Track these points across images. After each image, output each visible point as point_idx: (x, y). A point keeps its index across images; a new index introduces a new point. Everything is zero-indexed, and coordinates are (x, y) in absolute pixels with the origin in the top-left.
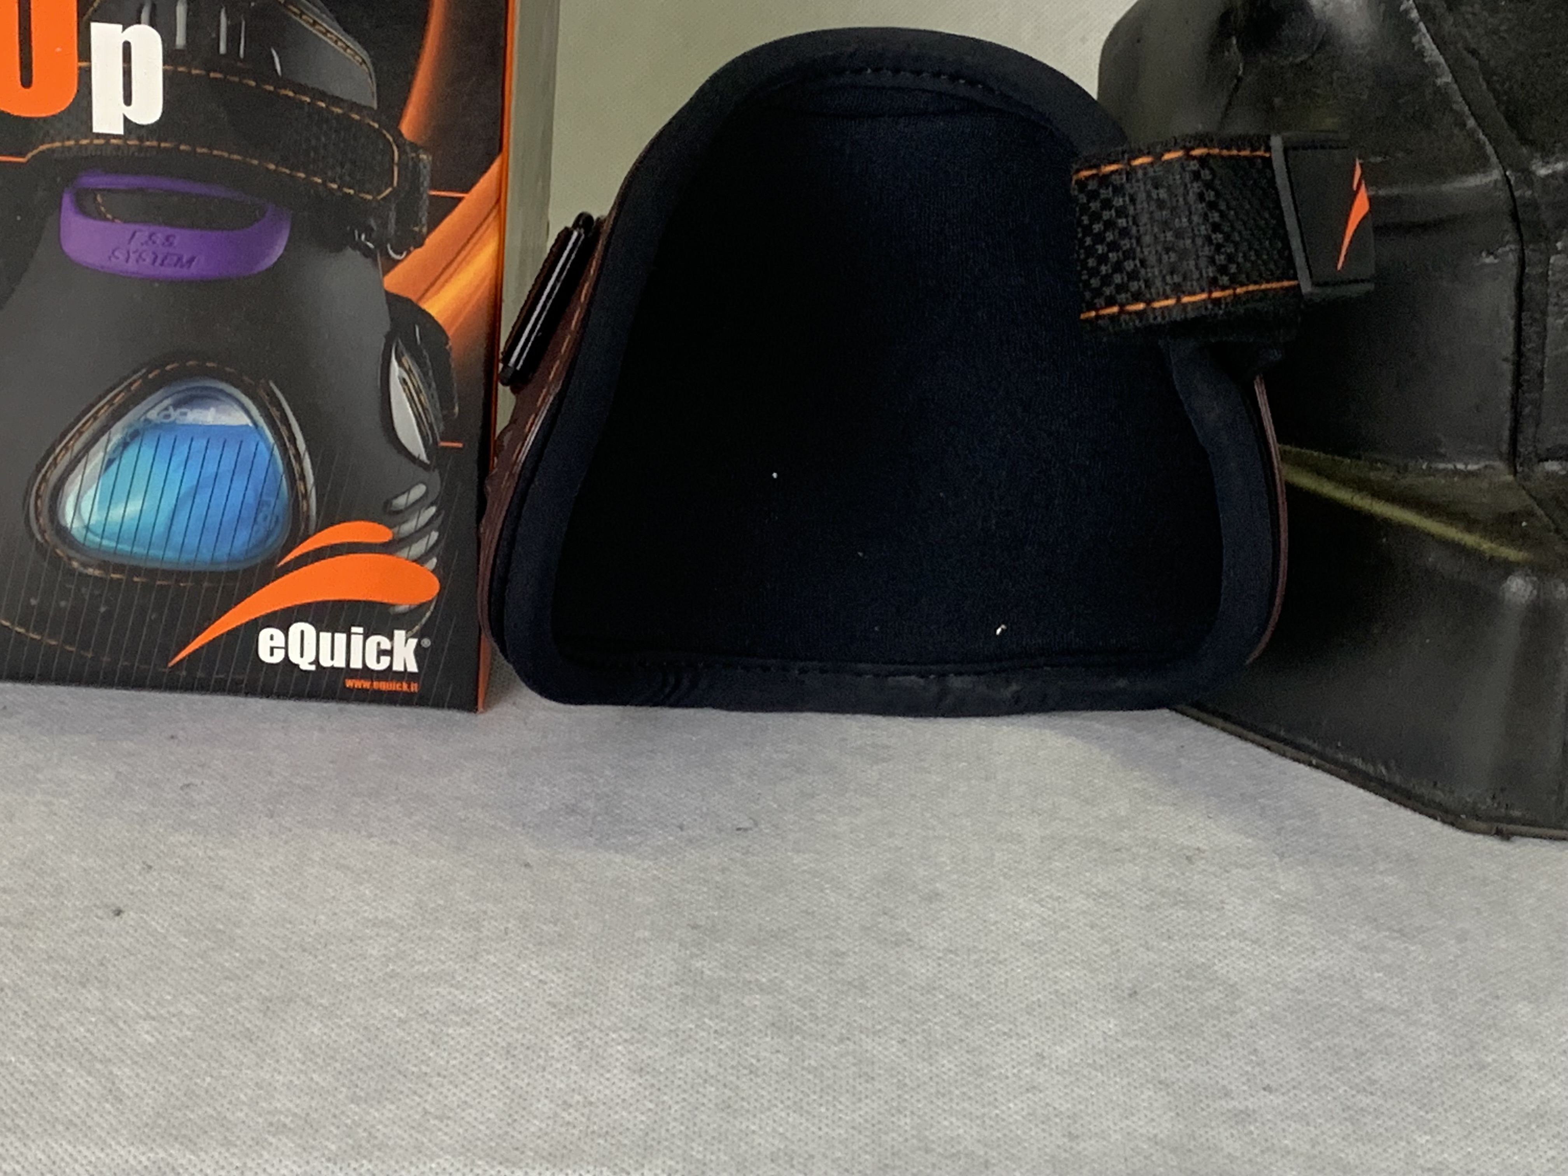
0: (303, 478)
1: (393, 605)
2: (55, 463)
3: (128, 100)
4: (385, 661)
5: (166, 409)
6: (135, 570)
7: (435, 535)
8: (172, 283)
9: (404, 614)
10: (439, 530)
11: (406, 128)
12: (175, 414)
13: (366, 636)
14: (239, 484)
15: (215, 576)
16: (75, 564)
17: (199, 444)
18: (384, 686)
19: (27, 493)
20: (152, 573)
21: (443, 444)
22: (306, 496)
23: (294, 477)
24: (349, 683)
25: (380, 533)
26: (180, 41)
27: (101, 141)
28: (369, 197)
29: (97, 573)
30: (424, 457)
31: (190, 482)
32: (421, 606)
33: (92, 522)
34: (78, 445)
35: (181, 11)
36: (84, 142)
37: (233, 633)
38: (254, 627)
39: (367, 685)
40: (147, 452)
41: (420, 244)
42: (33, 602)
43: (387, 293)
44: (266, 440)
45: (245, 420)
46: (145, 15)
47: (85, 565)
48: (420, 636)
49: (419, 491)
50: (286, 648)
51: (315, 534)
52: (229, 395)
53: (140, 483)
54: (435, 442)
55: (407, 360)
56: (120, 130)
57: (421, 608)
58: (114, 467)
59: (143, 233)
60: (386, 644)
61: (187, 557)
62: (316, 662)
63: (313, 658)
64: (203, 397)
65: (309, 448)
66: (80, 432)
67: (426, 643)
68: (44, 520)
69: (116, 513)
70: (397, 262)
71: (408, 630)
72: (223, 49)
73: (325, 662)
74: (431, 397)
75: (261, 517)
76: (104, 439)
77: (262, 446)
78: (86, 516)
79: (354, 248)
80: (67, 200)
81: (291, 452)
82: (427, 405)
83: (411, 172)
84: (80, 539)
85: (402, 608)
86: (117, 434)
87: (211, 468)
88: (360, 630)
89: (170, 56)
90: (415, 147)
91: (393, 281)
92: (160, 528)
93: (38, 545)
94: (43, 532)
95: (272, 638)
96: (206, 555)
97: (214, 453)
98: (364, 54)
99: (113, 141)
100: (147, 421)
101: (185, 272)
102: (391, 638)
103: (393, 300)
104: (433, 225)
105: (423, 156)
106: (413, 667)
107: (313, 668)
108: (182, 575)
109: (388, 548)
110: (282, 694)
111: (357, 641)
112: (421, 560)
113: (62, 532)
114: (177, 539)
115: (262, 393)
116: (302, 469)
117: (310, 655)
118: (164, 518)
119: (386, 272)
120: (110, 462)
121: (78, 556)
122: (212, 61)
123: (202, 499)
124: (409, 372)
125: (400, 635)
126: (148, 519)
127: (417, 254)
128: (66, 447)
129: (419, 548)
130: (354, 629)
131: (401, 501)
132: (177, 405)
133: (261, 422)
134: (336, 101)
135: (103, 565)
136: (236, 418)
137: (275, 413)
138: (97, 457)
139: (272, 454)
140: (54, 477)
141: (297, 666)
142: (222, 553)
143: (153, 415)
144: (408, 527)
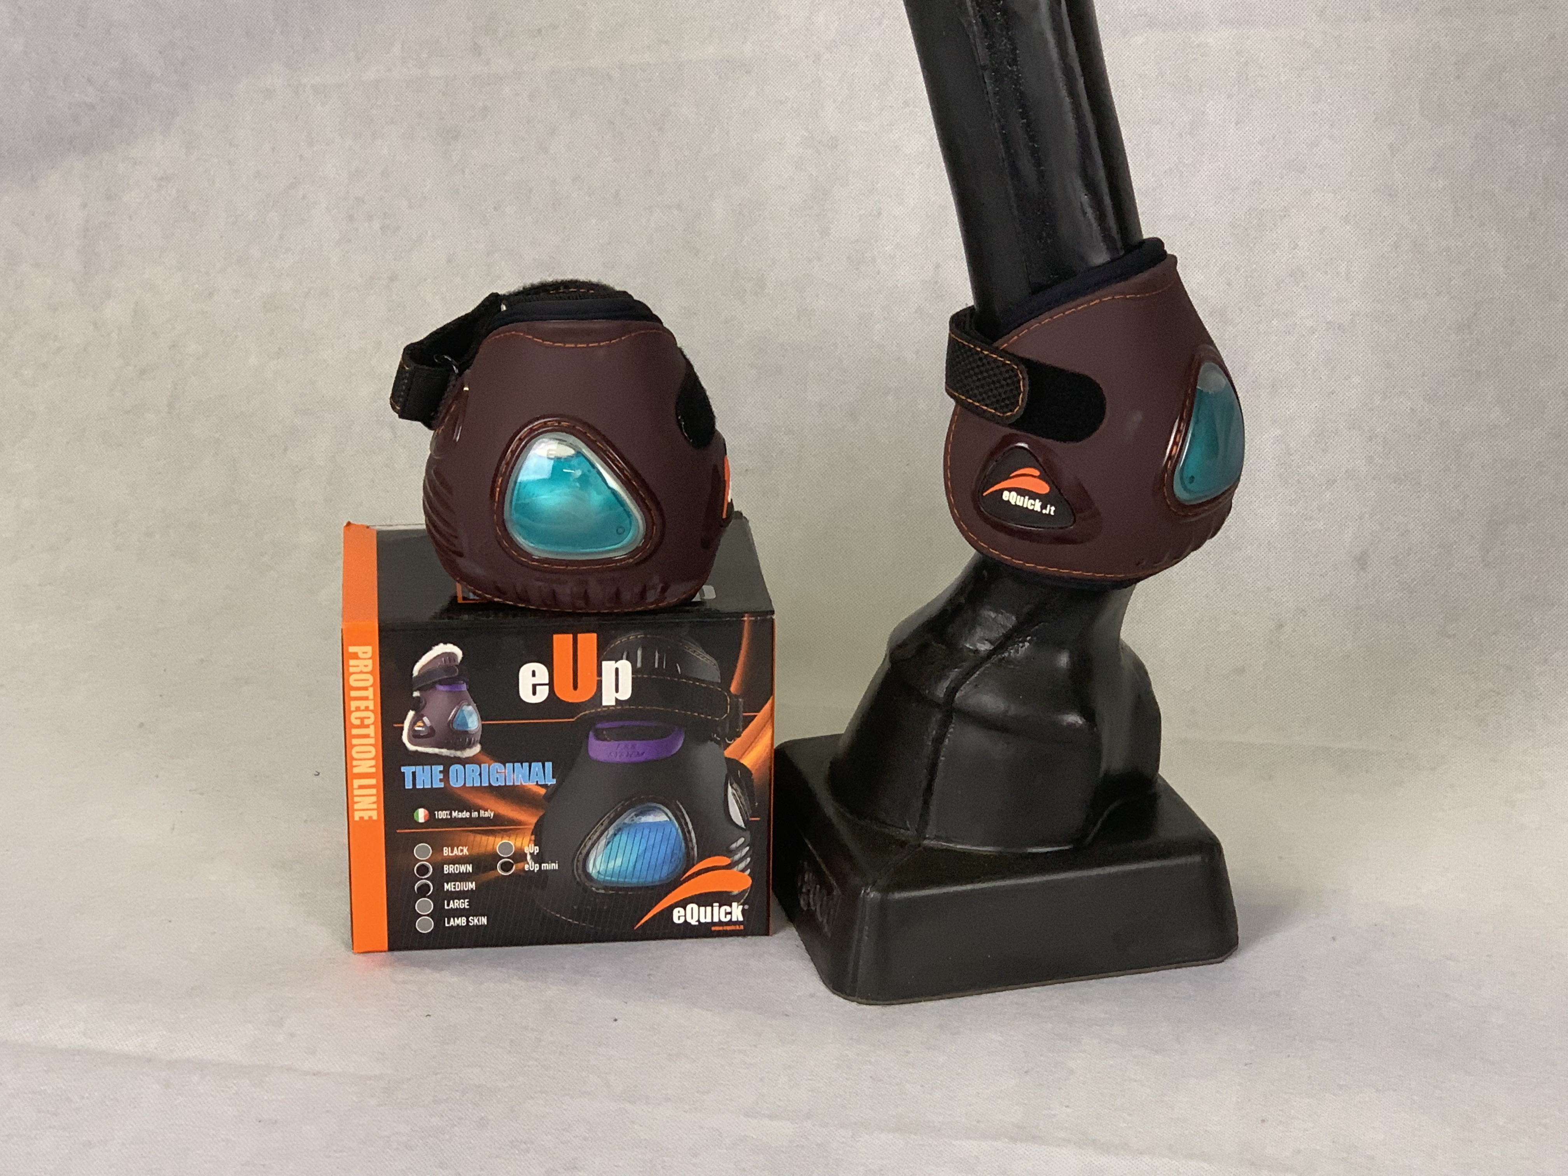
0: (691, 841)
1: (731, 892)
2: (585, 846)
3: (617, 691)
4: (729, 917)
5: (632, 817)
6: (620, 889)
7: (749, 859)
8: (634, 764)
9: (736, 895)
10: (751, 856)
11: (733, 689)
12: (636, 819)
13: (720, 907)
14: (663, 847)
15: (653, 888)
16: (594, 889)
17: (646, 832)
18: (729, 928)
19: (573, 861)
20: (627, 889)
21: (751, 819)
22: (693, 849)
23: (687, 840)
24: (713, 928)
25: (726, 861)
26: (639, 665)
27: (606, 709)
28: (717, 719)
29: (603, 891)
30: (743, 826)
31: (642, 848)
32: (744, 890)
33: (601, 869)
34: (595, 837)
35: (639, 653)
36: (599, 710)
37: (661, 913)
38: (671, 909)
39: (721, 928)
40: (624, 837)
41: (739, 736)
42: (575, 907)
43: (726, 758)
44: (674, 825)
45: (666, 819)
46: (624, 656)
47: (597, 889)
48: (743, 904)
49: (742, 840)
50: (685, 916)
51: (697, 863)
52: (660, 809)
53: (621, 851)
54: (748, 819)
55: (735, 785)
56: (613, 703)
57: (744, 891)
58: (609, 846)
59: (623, 743)
60: (728, 909)
61: (641, 880)
62: (698, 921)
63: (697, 919)
64: (649, 811)
65: (694, 828)
66: (596, 831)
67: (746, 907)
68: (580, 871)
69: (611, 865)
70: (729, 744)
71: (738, 902)
72: (656, 666)
73: (703, 920)
74: (745, 800)
75: (673, 860)
76: (606, 833)
77: (673, 829)
78: (598, 867)
79: (711, 741)
80: (591, 734)
81: (686, 830)
82: (744, 803)
83: (735, 707)
84: (596, 878)
85: (735, 892)
86: (611, 831)
87: (651, 842)
88: (717, 904)
89: (635, 671)
90: (737, 696)
91: (728, 753)
92: (630, 869)
93: (578, 883)
94: (580, 876)
95: (679, 912)
96: (649, 879)
97: (652, 835)
98: (715, 662)
99: (611, 708)
100: (624, 824)
101: (642, 758)
102: (731, 906)
103: (729, 761)
104: (745, 727)
105: (740, 700)
106: (741, 919)
107: (697, 923)
108: (640, 888)
109: (729, 867)
110: (683, 937)
111: (716, 909)
112: (743, 871)
113: (588, 876)
114: (637, 873)
115: (674, 806)
116: (691, 837)
117: (696, 918)
118: (631, 864)
119: (725, 749)
120: (609, 843)
121: (594, 885)
122: (653, 671)
123: (648, 854)
124: (736, 790)
125: (735, 904)
126: (624, 866)
127: (738, 740)
128: (590, 839)
129: (742, 865)
130: (715, 904)
131: (734, 846)
132: (637, 815)
133: (673, 818)
134: (703, 681)
135: (606, 888)
136: (661, 818)
137: (679, 814)
138: (603, 841)
139: (677, 833)
140: (584, 852)
141: (690, 924)
142: (657, 877)
143: (627, 821)
144: (737, 857)
